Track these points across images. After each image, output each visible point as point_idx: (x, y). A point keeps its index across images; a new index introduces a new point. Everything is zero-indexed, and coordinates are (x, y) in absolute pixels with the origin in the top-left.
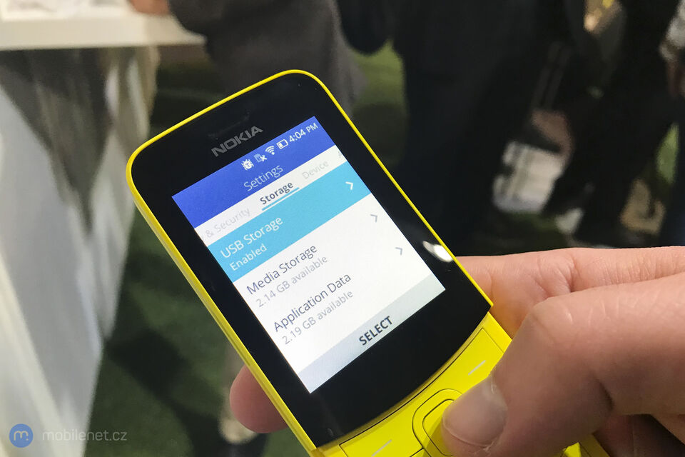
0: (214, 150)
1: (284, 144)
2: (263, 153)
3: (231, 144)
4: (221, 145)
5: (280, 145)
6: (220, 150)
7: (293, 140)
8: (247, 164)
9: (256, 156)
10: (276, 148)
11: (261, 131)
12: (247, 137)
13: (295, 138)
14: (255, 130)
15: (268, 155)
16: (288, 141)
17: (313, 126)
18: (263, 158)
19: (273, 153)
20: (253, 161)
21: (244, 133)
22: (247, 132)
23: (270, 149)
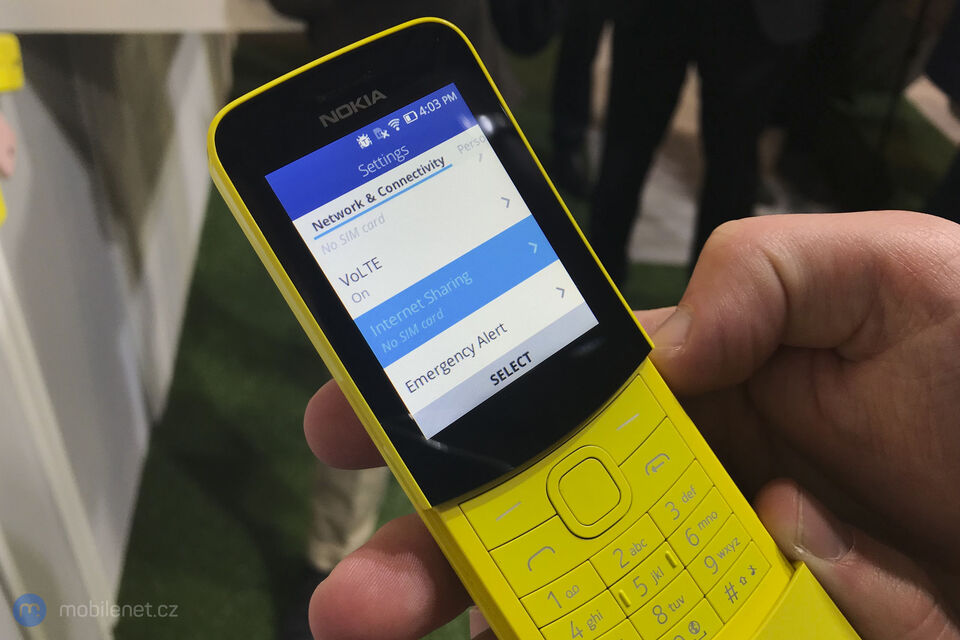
0: (323, 118)
1: (412, 116)
2: (385, 127)
3: (344, 111)
4: (333, 113)
5: (407, 119)
6: (328, 118)
7: (425, 112)
8: (364, 141)
9: (376, 131)
10: (402, 121)
11: (384, 97)
12: (366, 104)
13: (427, 110)
14: (378, 95)
15: (391, 130)
16: (418, 113)
17: (451, 96)
18: (385, 134)
19: (398, 129)
20: (372, 137)
21: (363, 99)
22: (365, 97)
23: (394, 123)
